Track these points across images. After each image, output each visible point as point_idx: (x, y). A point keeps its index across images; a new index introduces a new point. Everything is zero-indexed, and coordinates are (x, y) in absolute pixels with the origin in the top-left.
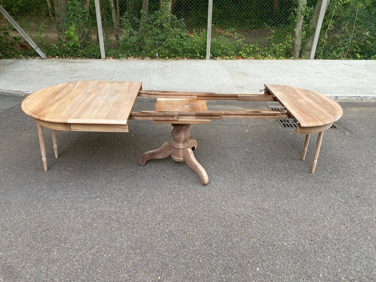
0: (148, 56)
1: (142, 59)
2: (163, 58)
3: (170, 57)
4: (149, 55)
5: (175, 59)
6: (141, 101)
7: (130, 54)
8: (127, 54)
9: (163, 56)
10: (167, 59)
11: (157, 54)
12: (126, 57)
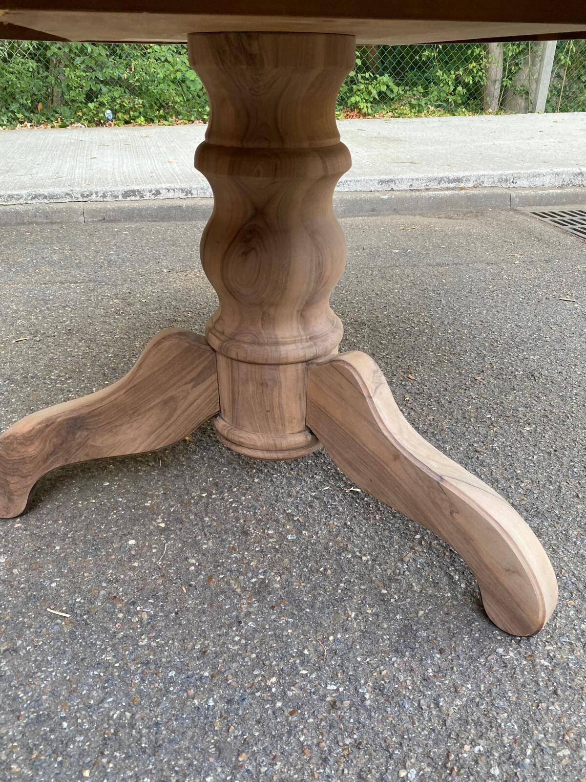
0: (79, 119)
1: (61, 127)
2: (127, 122)
3: (150, 121)
4: (84, 114)
5: (166, 123)
6: (61, 223)
7: (20, 116)
8: (10, 114)
9: (126, 117)
10: (140, 125)
11: (109, 111)
12: (9, 124)
